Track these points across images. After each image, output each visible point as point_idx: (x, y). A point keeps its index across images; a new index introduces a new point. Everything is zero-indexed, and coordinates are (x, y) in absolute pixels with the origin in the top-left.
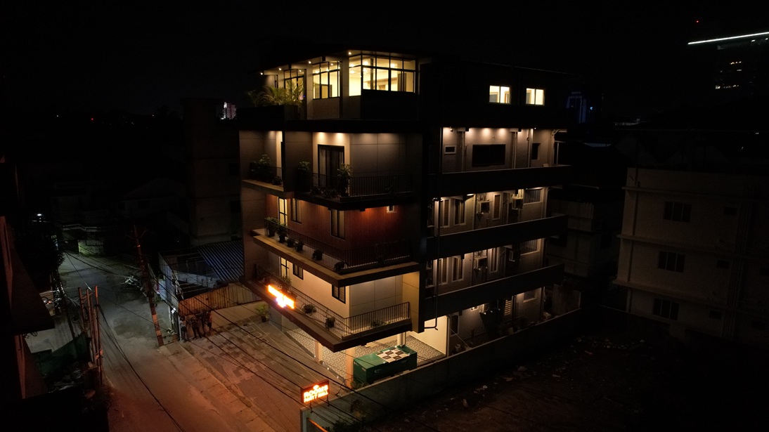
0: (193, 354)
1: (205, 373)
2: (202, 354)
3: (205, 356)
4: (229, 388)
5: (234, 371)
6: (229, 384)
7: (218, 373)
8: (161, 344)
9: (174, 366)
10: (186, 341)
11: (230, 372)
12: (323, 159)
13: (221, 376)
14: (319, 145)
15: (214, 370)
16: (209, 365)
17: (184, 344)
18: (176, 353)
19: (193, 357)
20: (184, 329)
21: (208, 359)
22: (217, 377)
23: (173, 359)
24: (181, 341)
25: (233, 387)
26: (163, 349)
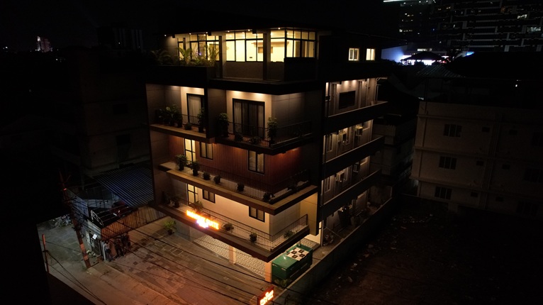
0: (122, 271)
1: (141, 287)
2: (132, 270)
3: (135, 272)
4: (170, 297)
5: (167, 282)
6: (168, 295)
7: (154, 286)
8: (88, 265)
9: (110, 285)
10: (110, 261)
11: (164, 283)
12: (238, 111)
13: (158, 288)
14: (234, 99)
15: (148, 283)
16: (142, 279)
17: (111, 263)
18: (106, 273)
19: (124, 274)
20: (108, 251)
21: (137, 274)
22: (154, 289)
23: (105, 278)
24: (106, 261)
25: (173, 296)
26: (92, 271)
